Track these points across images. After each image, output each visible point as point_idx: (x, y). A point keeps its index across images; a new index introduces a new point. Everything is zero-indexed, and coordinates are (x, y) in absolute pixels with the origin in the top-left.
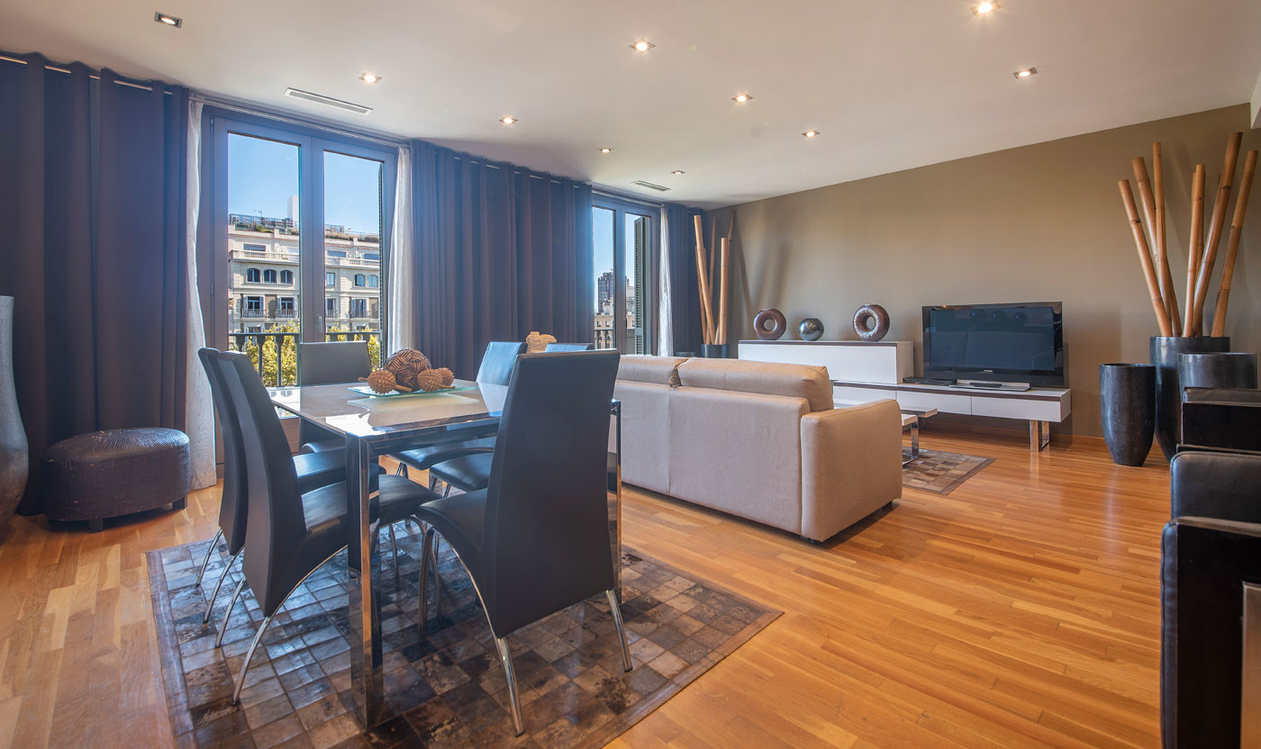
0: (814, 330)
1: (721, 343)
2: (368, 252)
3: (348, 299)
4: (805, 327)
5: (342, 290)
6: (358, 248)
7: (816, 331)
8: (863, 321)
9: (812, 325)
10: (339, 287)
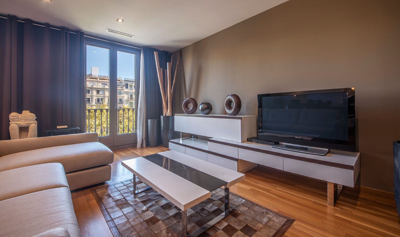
0: (206, 109)
1: (169, 115)
2: (103, 83)
3: (108, 98)
4: (202, 107)
5: (106, 96)
6: (99, 82)
7: (208, 109)
8: (229, 104)
9: (205, 106)
10: (105, 95)
